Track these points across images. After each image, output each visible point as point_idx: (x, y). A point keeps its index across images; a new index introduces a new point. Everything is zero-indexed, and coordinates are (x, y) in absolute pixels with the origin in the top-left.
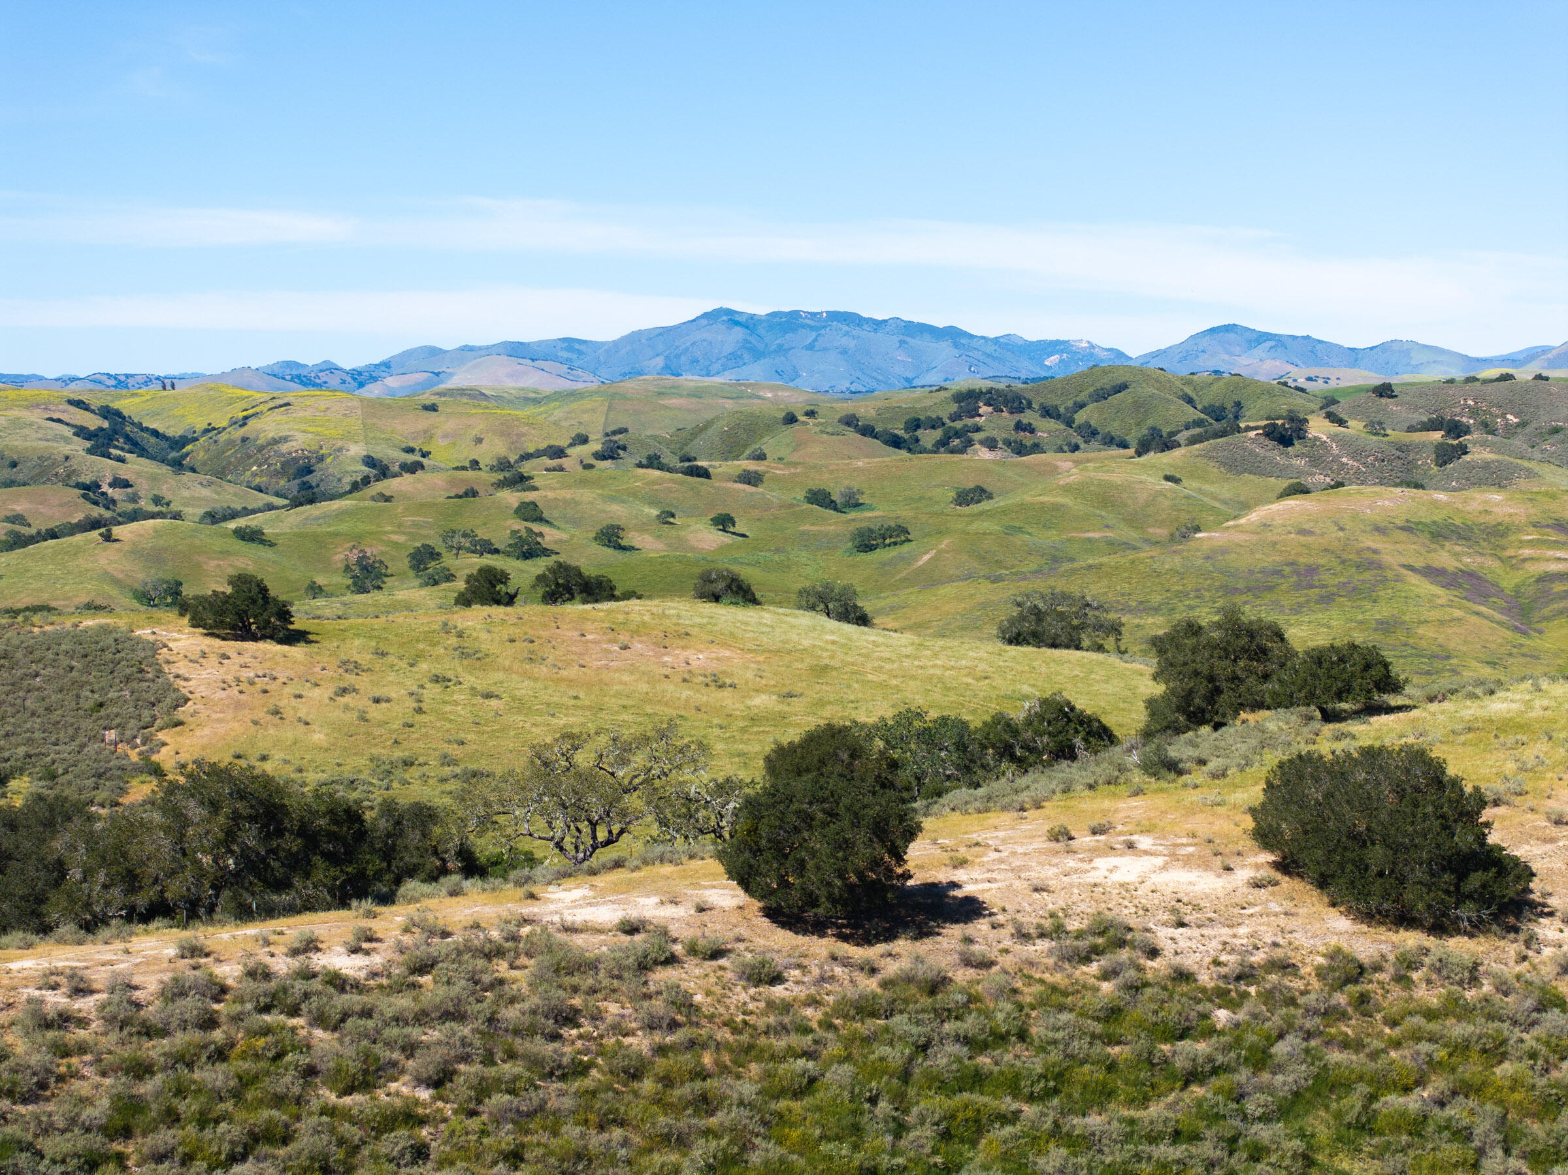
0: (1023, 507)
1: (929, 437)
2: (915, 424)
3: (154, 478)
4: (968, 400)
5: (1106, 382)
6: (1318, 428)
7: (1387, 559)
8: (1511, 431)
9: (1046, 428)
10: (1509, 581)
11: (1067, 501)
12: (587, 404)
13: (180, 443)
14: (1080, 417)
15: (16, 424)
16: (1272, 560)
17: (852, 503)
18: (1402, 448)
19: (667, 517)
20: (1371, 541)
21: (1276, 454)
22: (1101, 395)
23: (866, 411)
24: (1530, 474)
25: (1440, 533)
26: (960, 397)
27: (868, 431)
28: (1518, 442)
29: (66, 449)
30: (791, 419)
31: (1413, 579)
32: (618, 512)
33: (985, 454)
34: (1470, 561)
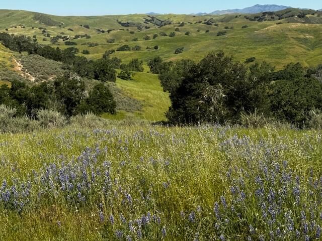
2: (256, 17)
7: (289, 36)
14: (282, 16)
15: (138, 19)
20: (287, 33)
23: (249, 15)
25: (303, 31)
26: (264, 13)
27: (247, 18)
29: (142, 22)
30: (236, 17)
31: (292, 39)
32: (190, 30)
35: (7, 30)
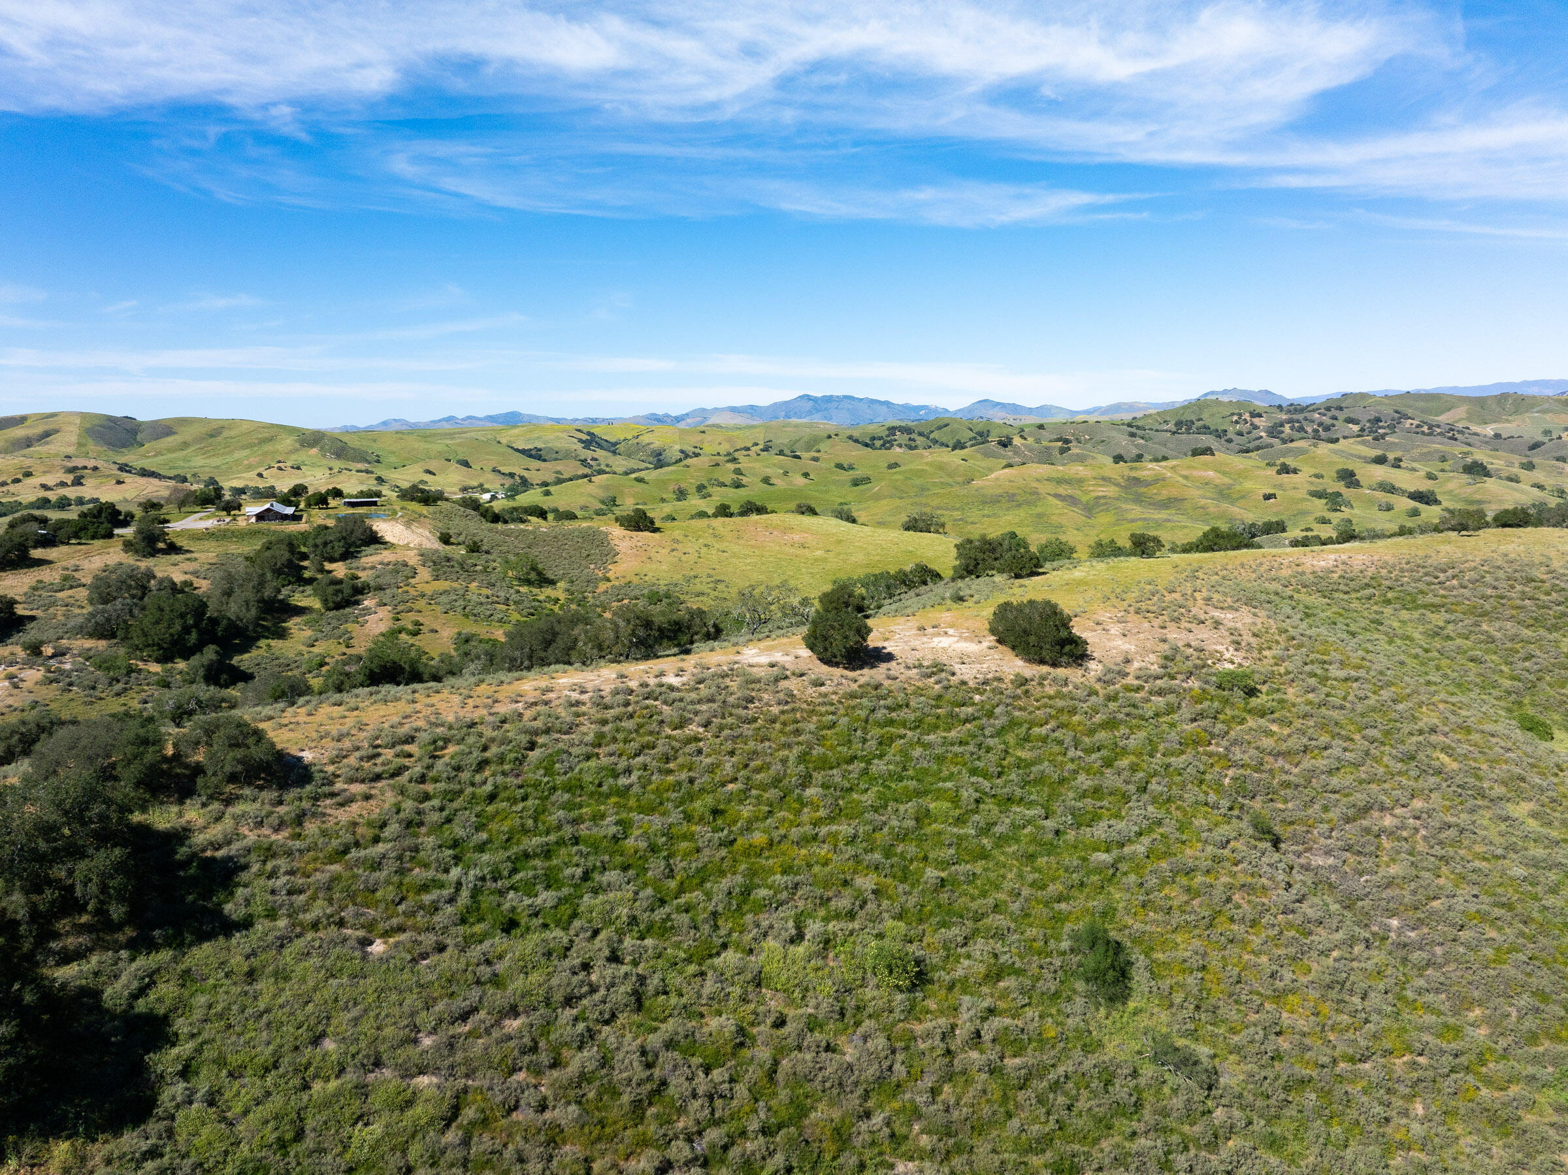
0: (911, 470)
1: (878, 443)
2: (873, 439)
3: (606, 457)
4: (892, 430)
5: (941, 423)
6: (1017, 441)
7: (1040, 491)
8: (1087, 441)
9: (920, 440)
10: (1084, 499)
11: (927, 468)
12: (757, 430)
13: (615, 444)
14: (932, 436)
15: (558, 438)
16: (999, 491)
17: (851, 468)
18: (1047, 448)
19: (786, 473)
20: (1034, 484)
21: (1001, 450)
22: (939, 428)
23: (856, 434)
24: (1093, 458)
25: (1060, 481)
26: (889, 429)
27: (857, 441)
28: (1089, 446)
29: (575, 447)
30: (829, 437)
31: (1050, 498)
32: (769, 472)
33: (898, 450)
34: (1070, 492)
35: (260, 475)
